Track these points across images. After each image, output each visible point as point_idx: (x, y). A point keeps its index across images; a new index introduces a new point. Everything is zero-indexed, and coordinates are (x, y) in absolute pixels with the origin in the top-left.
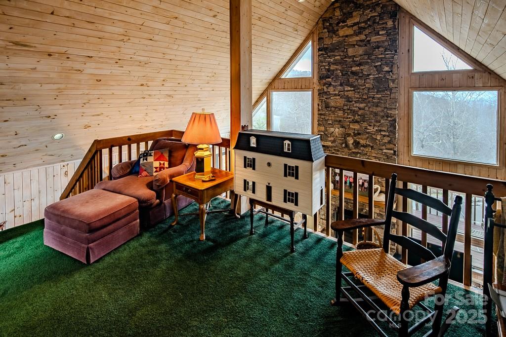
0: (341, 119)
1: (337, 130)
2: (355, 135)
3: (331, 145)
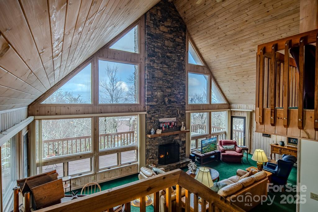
0: (161, 86)
1: (159, 93)
2: (169, 96)
3: (156, 104)
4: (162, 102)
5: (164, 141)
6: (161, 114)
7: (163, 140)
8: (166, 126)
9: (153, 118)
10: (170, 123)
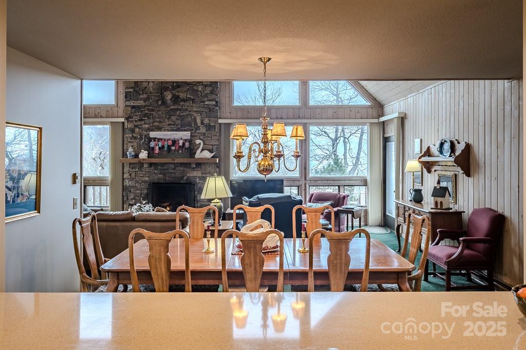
1: (151, 84)
2: (174, 88)
3: (144, 104)
4: (158, 100)
5: (161, 176)
6: (156, 124)
7: (160, 174)
8: (163, 147)
9: (137, 130)
10: (174, 142)
